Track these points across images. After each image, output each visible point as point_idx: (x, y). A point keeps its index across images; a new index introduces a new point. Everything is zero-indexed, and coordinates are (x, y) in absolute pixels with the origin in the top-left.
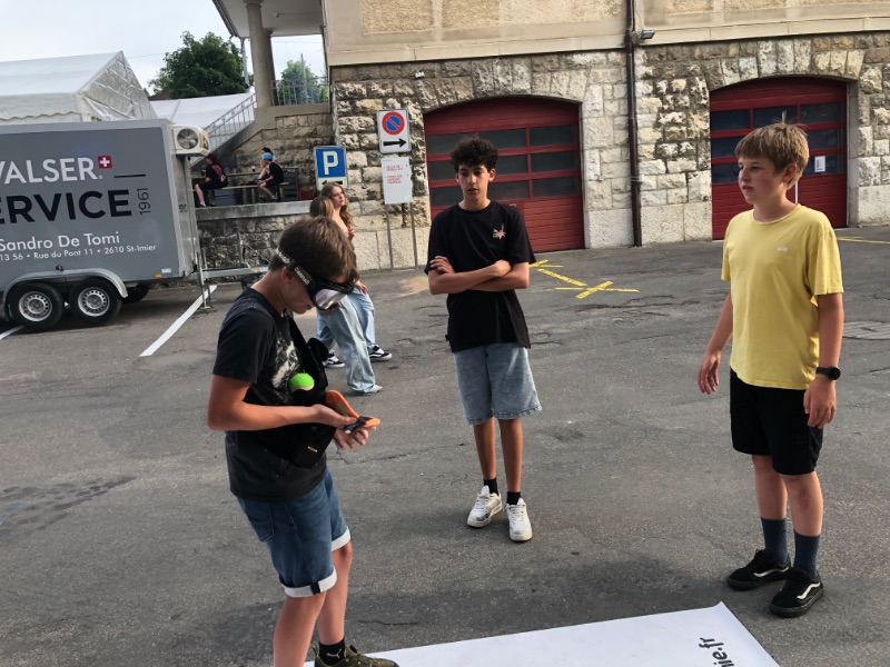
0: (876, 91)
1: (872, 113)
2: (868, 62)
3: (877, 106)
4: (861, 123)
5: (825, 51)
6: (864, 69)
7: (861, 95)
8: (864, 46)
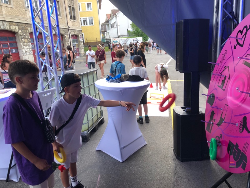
0: (21, 35)
1: (22, 40)
2: (19, 29)
3: (22, 38)
4: (20, 42)
5: (12, 25)
6: (19, 30)
7: (19, 36)
8: (18, 25)
